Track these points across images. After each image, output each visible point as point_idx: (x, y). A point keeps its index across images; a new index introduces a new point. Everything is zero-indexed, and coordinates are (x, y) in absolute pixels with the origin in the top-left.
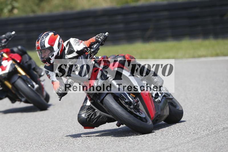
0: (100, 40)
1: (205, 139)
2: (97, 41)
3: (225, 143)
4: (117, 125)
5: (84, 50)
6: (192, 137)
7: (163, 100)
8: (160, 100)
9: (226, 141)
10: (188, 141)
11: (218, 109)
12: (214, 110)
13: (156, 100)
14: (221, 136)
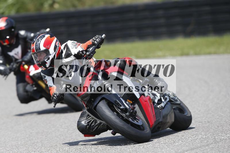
0: (96, 42)
2: (93, 44)
4: (112, 133)
5: (79, 53)
7: (168, 105)
8: (163, 106)
13: (158, 106)
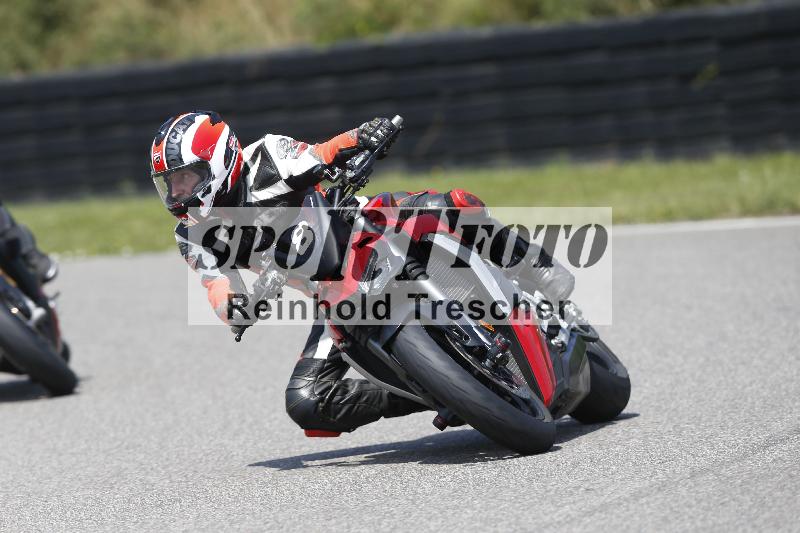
0: (376, 140)
1: (628, 510)
2: (365, 145)
3: (699, 524)
6: (582, 503)
7: (574, 341)
8: (566, 343)
9: (701, 517)
10: (569, 515)
11: (673, 405)
12: (658, 409)
13: (553, 343)
14: (683, 497)
